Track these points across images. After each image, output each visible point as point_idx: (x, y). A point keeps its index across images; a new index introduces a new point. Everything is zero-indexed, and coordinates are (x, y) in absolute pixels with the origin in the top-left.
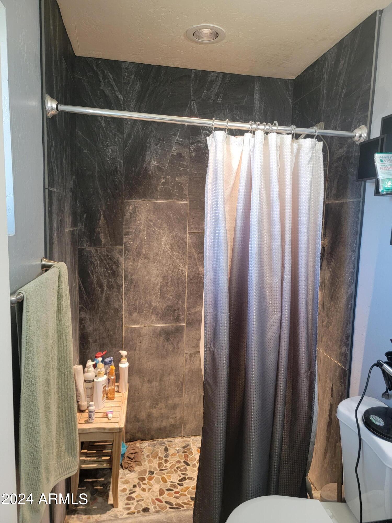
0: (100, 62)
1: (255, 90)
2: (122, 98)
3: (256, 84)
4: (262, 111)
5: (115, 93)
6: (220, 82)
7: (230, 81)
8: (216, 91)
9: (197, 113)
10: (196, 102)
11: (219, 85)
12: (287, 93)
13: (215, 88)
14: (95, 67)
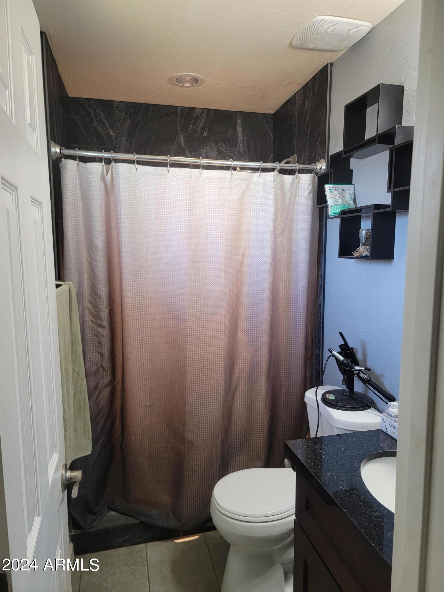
0: (91, 102)
1: (238, 124)
2: (114, 135)
3: (239, 118)
4: (246, 143)
5: (107, 130)
6: (205, 117)
7: (213, 117)
8: (201, 125)
9: (184, 146)
10: (183, 136)
11: (204, 120)
12: (268, 126)
13: (201, 123)
14: (87, 106)
